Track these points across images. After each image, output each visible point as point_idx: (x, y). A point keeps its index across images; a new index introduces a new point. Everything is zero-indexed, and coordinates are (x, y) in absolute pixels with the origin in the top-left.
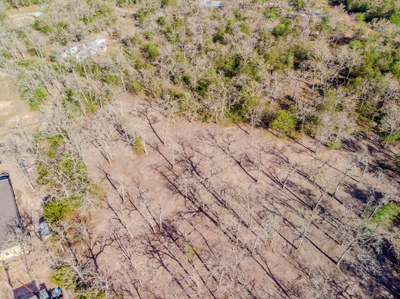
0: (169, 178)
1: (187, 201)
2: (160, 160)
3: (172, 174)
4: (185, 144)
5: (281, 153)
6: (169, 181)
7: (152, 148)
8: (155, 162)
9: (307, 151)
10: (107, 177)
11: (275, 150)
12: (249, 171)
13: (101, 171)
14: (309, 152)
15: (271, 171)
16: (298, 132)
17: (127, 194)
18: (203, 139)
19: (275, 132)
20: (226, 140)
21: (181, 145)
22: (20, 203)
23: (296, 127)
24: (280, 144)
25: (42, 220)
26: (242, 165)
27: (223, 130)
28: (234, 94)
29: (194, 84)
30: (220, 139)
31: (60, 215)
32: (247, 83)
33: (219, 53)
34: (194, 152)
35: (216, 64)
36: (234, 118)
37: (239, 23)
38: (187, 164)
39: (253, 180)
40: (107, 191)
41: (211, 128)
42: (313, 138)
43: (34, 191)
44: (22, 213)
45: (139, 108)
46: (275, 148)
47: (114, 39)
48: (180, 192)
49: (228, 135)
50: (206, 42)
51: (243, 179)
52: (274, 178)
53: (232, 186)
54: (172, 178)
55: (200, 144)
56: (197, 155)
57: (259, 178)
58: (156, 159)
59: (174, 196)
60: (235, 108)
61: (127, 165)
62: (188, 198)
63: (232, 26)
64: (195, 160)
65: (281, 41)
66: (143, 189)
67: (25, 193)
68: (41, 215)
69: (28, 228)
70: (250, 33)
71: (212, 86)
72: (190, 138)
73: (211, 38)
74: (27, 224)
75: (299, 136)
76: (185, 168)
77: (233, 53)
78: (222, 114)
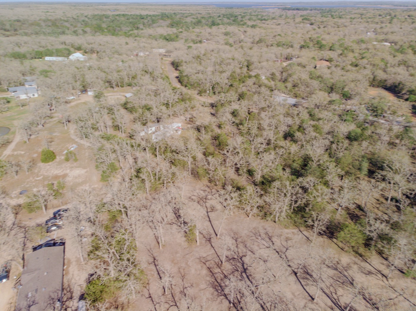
0: (216, 276)
1: (231, 308)
2: (211, 253)
3: (220, 272)
4: (239, 240)
5: (346, 271)
6: (216, 280)
7: (204, 239)
8: (205, 255)
9: (377, 274)
10: (154, 262)
11: (339, 266)
12: (306, 285)
13: (150, 254)
14: (380, 276)
15: (332, 291)
16: (367, 249)
17: (170, 286)
18: (259, 238)
19: (341, 244)
20: (284, 243)
21: (234, 241)
22: (67, 273)
23: (366, 243)
24: (346, 259)
25: (82, 297)
26: (299, 277)
27: (282, 232)
28: (299, 195)
29: (258, 178)
30: (278, 241)
31: (100, 296)
32: (314, 186)
33: (288, 151)
34: (247, 251)
35: (283, 161)
36: (296, 220)
37: (312, 123)
38: (238, 264)
39: (310, 298)
40: (151, 277)
41: (269, 227)
42: (386, 259)
43: (83, 263)
44: (66, 286)
45: (199, 194)
46: (338, 263)
47: (189, 124)
48: (225, 295)
49: (287, 238)
50: (277, 138)
51: (298, 293)
52: (335, 299)
53: (285, 300)
54: (219, 276)
55: (255, 243)
56: (250, 255)
57: (316, 296)
58: (206, 252)
59: (219, 299)
60: (298, 210)
61: (177, 253)
62: (233, 304)
63: (305, 125)
64: (246, 260)
65: (355, 146)
66: (187, 283)
67: (74, 263)
68: (83, 291)
69: (67, 303)
70: (323, 134)
71: (277, 184)
72: (245, 234)
73: (281, 134)
74: (67, 299)
75: (368, 254)
76: (235, 268)
77: (303, 152)
78: (284, 214)
